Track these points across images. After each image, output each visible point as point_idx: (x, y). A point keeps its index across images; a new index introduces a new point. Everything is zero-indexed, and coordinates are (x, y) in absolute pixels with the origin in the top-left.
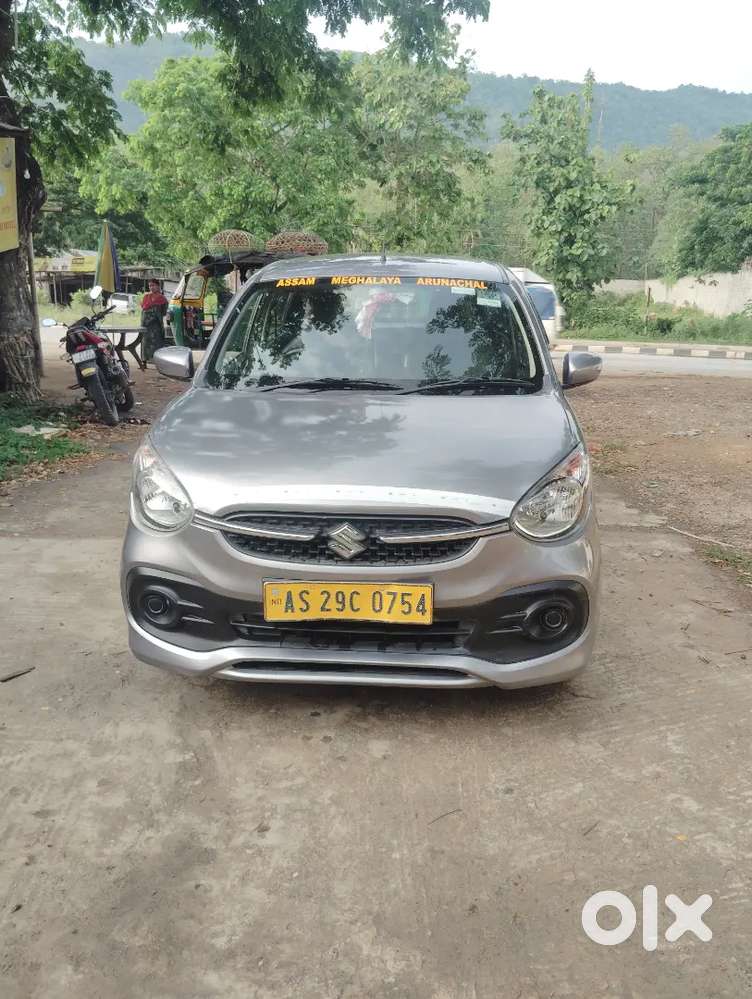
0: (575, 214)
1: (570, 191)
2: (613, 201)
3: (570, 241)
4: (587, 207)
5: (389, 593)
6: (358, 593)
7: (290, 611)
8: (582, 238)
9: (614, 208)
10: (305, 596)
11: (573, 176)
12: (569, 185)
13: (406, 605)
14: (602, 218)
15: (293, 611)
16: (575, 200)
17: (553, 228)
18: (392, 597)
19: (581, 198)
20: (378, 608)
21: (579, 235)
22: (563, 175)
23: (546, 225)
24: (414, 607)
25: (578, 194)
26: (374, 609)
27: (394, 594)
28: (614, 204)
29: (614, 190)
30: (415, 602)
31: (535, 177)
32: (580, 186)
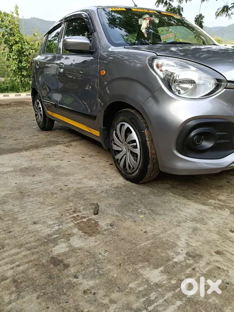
0: (20, 53)
1: (17, 45)
2: (33, 48)
3: (21, 62)
4: (24, 50)
8: (24, 61)
9: (34, 51)
11: (17, 40)
12: (17, 43)
14: (30, 54)
16: (20, 48)
17: (14, 57)
19: (22, 47)
21: (23, 60)
22: (14, 39)
23: (11, 56)
25: (20, 46)
29: (32, 45)
31: (4, 40)
32: (20, 43)
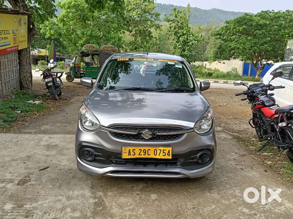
0: (185, 43)
1: (184, 37)
2: (196, 39)
3: (184, 50)
4: (189, 41)
5: (159, 150)
6: (150, 150)
7: (129, 155)
8: (187, 50)
9: (196, 42)
10: (134, 151)
11: (185, 32)
12: (184, 35)
13: (164, 153)
14: (193, 44)
15: (130, 155)
16: (185, 39)
17: (179, 47)
18: (160, 151)
19: (187, 39)
20: (155, 154)
21: (187, 49)
22: (182, 32)
23: (177, 46)
24: (166, 154)
25: (186, 37)
26: (154, 154)
27: (161, 150)
28: (196, 40)
29: (196, 37)
30: (167, 152)
31: (174, 33)
32: (187, 35)
